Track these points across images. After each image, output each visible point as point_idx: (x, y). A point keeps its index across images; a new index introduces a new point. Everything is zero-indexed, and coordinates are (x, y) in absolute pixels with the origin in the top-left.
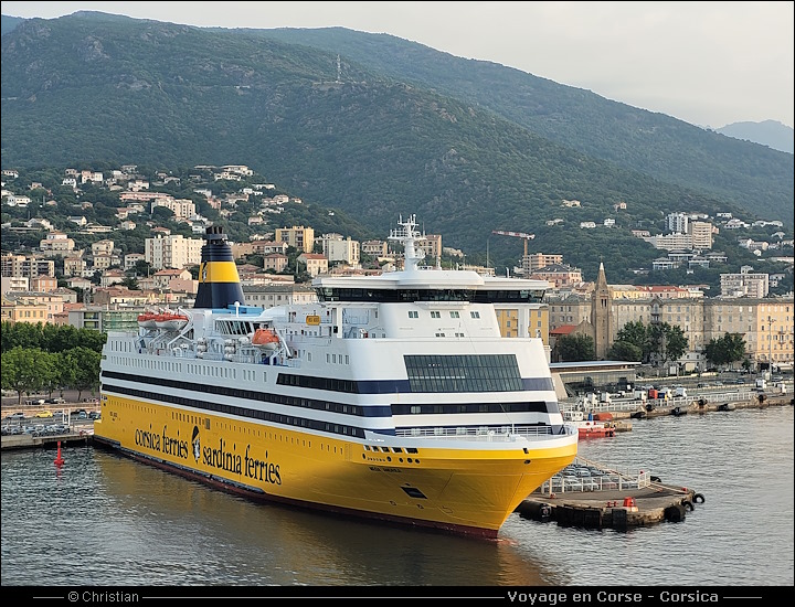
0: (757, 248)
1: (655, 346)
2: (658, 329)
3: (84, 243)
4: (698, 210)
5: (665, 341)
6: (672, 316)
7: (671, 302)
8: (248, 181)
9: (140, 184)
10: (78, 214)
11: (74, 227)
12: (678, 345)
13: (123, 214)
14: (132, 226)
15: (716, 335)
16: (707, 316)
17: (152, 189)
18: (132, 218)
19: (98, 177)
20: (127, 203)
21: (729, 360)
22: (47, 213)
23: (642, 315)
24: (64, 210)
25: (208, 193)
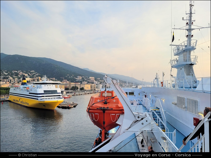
0: (86, 79)
1: (75, 89)
2: (76, 87)
3: (14, 78)
4: (80, 76)
5: (76, 88)
6: (77, 86)
7: (77, 84)
8: (34, 72)
9: (21, 72)
10: (14, 75)
11: (13, 77)
12: (77, 88)
13: (19, 75)
14: (20, 77)
15: (81, 87)
16: (80, 86)
17: (23, 73)
18: (20, 76)
19: (17, 71)
20: (20, 74)
21: (82, 90)
22: (10, 75)
23: (74, 86)
24: (12, 75)
25: (29, 73)
